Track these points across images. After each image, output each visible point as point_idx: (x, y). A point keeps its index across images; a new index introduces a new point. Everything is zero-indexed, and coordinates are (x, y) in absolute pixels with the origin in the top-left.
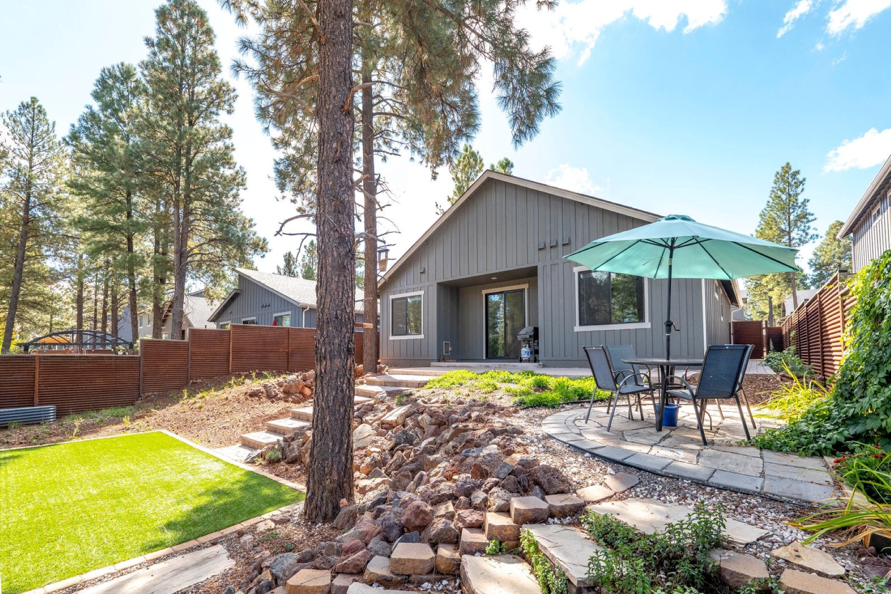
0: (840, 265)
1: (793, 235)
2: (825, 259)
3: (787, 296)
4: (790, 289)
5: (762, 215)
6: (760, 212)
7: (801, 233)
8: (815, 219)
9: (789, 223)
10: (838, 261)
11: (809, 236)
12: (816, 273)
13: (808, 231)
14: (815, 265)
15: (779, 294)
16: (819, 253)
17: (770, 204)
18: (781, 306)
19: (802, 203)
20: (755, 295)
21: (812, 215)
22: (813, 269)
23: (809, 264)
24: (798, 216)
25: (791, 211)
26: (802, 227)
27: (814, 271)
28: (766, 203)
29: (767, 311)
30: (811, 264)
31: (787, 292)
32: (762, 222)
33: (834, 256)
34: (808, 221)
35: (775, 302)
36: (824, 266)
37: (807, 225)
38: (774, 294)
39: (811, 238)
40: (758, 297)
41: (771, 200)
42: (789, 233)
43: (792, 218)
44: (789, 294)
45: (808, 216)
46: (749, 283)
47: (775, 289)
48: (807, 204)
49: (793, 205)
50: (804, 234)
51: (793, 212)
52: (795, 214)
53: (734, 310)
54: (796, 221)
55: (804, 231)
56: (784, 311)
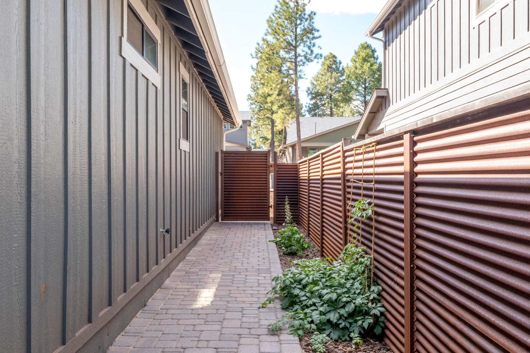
0: (331, 96)
1: (299, 50)
2: (320, 88)
3: (291, 121)
4: (294, 113)
5: (270, 21)
6: (268, 18)
7: (306, 49)
8: (320, 37)
9: (296, 36)
10: (330, 92)
11: (314, 55)
12: (312, 102)
13: (313, 49)
14: (312, 94)
15: (283, 117)
16: (315, 83)
17: (278, 9)
18: (283, 133)
19: (309, 16)
20: (258, 119)
21: (318, 31)
22: (310, 97)
23: (307, 92)
24: (305, 30)
25: (298, 22)
26: (308, 43)
27: (311, 99)
28: (274, 8)
29: (269, 136)
30: (309, 92)
31: (291, 116)
32: (270, 31)
33: (327, 87)
34: (314, 38)
35: (279, 127)
36: (319, 95)
37: (312, 42)
38: (278, 117)
39: (315, 57)
40: (261, 121)
41: (279, 6)
42: (296, 47)
43: (299, 31)
44: (292, 118)
45: (314, 32)
46: (254, 106)
47: (279, 112)
48: (314, 17)
49: (300, 15)
50: (309, 52)
51: (300, 24)
52: (302, 26)
53: (228, 131)
54: (303, 35)
55: (309, 48)
56: (285, 138)
